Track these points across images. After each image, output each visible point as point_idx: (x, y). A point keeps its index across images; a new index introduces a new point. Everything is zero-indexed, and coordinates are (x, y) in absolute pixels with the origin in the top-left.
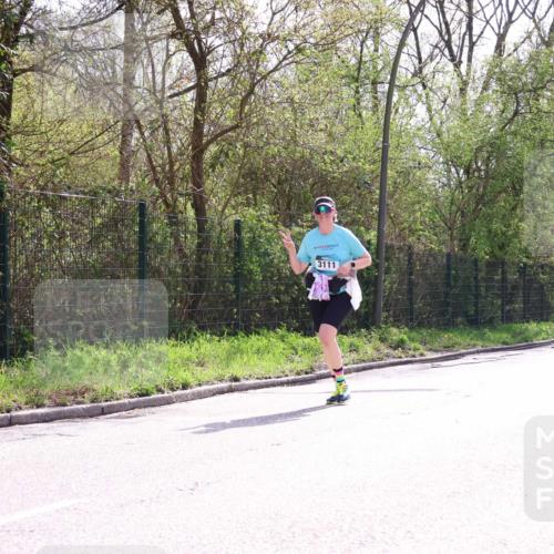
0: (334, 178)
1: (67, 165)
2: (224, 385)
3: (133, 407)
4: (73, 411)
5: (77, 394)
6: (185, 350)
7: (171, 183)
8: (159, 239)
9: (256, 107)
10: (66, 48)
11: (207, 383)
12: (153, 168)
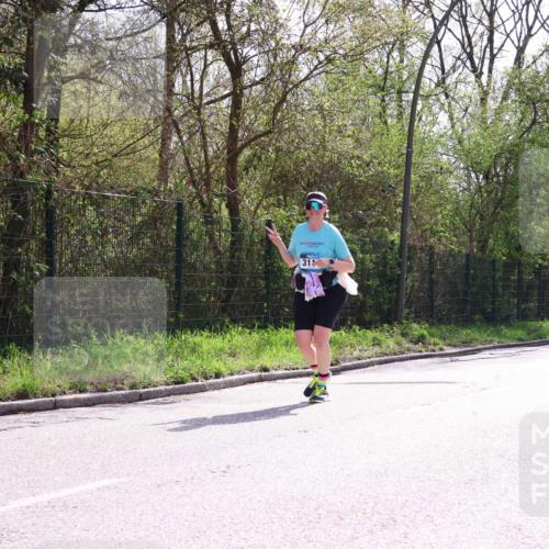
0: (360, 181)
1: (110, 167)
2: (255, 375)
3: (169, 393)
4: (112, 397)
6: (217, 342)
7: (207, 184)
8: (195, 236)
9: (288, 113)
11: (239, 373)
12: (191, 171)
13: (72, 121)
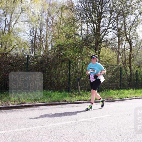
1: (109, 61)
2: (134, 98)
3: (119, 100)
4: (109, 101)
5: (110, 98)
6: (128, 92)
7: (126, 64)
8: (124, 73)
10: (109, 43)
11: (131, 97)
12: (123, 62)
13: (102, 54)
